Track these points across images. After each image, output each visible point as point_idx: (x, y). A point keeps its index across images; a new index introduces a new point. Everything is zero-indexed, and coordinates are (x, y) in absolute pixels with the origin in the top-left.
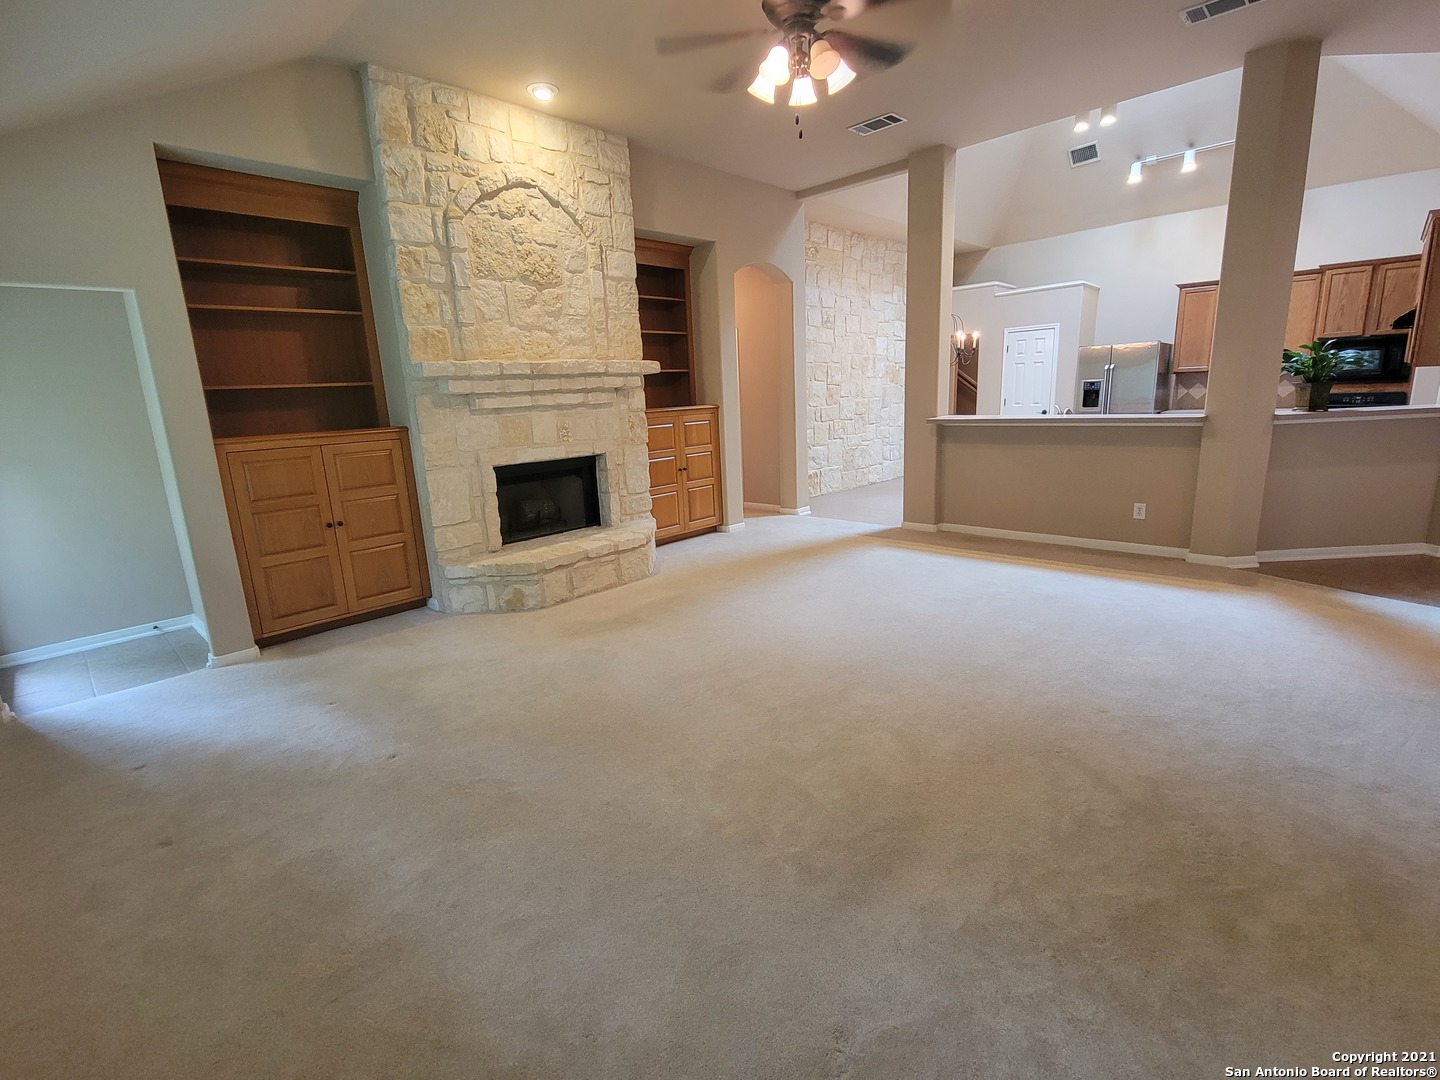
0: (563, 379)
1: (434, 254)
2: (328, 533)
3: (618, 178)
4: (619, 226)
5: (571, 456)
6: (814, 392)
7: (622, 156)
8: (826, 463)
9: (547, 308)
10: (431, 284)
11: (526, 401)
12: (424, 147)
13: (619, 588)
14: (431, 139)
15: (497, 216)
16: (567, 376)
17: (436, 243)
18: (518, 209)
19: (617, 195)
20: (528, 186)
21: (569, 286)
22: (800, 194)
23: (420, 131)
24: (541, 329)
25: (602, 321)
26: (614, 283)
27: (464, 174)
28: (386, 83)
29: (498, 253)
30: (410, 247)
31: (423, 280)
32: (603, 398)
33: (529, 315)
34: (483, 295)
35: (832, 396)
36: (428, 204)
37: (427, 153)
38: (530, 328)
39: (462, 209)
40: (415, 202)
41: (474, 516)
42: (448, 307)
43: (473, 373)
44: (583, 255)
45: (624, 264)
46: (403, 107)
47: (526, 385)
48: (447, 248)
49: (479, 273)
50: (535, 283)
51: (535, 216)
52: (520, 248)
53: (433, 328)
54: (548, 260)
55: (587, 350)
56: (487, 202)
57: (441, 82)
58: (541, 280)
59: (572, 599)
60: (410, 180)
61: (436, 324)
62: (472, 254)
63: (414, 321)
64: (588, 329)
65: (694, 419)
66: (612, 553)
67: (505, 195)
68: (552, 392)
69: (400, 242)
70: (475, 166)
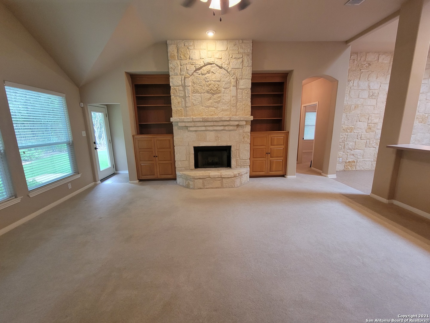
0: (215, 122)
1: (181, 88)
2: (154, 158)
3: (246, 55)
4: (245, 71)
5: (219, 145)
6: (358, 127)
7: (249, 46)
8: (361, 157)
9: (215, 100)
10: (180, 97)
11: (204, 128)
12: (180, 59)
13: (221, 189)
14: (182, 56)
15: (201, 75)
16: (216, 121)
17: (182, 85)
18: (208, 71)
19: (245, 60)
20: (211, 64)
21: (224, 93)
22: (347, 42)
23: (179, 55)
24: (212, 107)
25: (235, 103)
26: (241, 90)
27: (191, 64)
28: (171, 44)
29: (200, 85)
30: (175, 87)
31: (178, 96)
32: (231, 128)
33: (208, 103)
34: (194, 98)
35: (370, 129)
36: (181, 75)
37: (181, 61)
38: (209, 107)
39: (189, 74)
40: (177, 75)
41: (186, 159)
42: (183, 103)
43: (184, 121)
44: (230, 83)
45: (246, 84)
46: (176, 49)
47: (202, 124)
48: (184, 86)
49: (194, 92)
50: (211, 93)
51: (213, 73)
52: (207, 83)
53: (179, 108)
54: (216, 86)
55: (228, 113)
56: (198, 71)
57: (186, 40)
58: (214, 92)
59: (204, 188)
60: (176, 69)
61: (180, 107)
62: (192, 87)
63: (174, 107)
64: (229, 106)
65: (277, 136)
66: (219, 178)
67: (204, 68)
68: (212, 126)
69: (172, 86)
70: (195, 61)
